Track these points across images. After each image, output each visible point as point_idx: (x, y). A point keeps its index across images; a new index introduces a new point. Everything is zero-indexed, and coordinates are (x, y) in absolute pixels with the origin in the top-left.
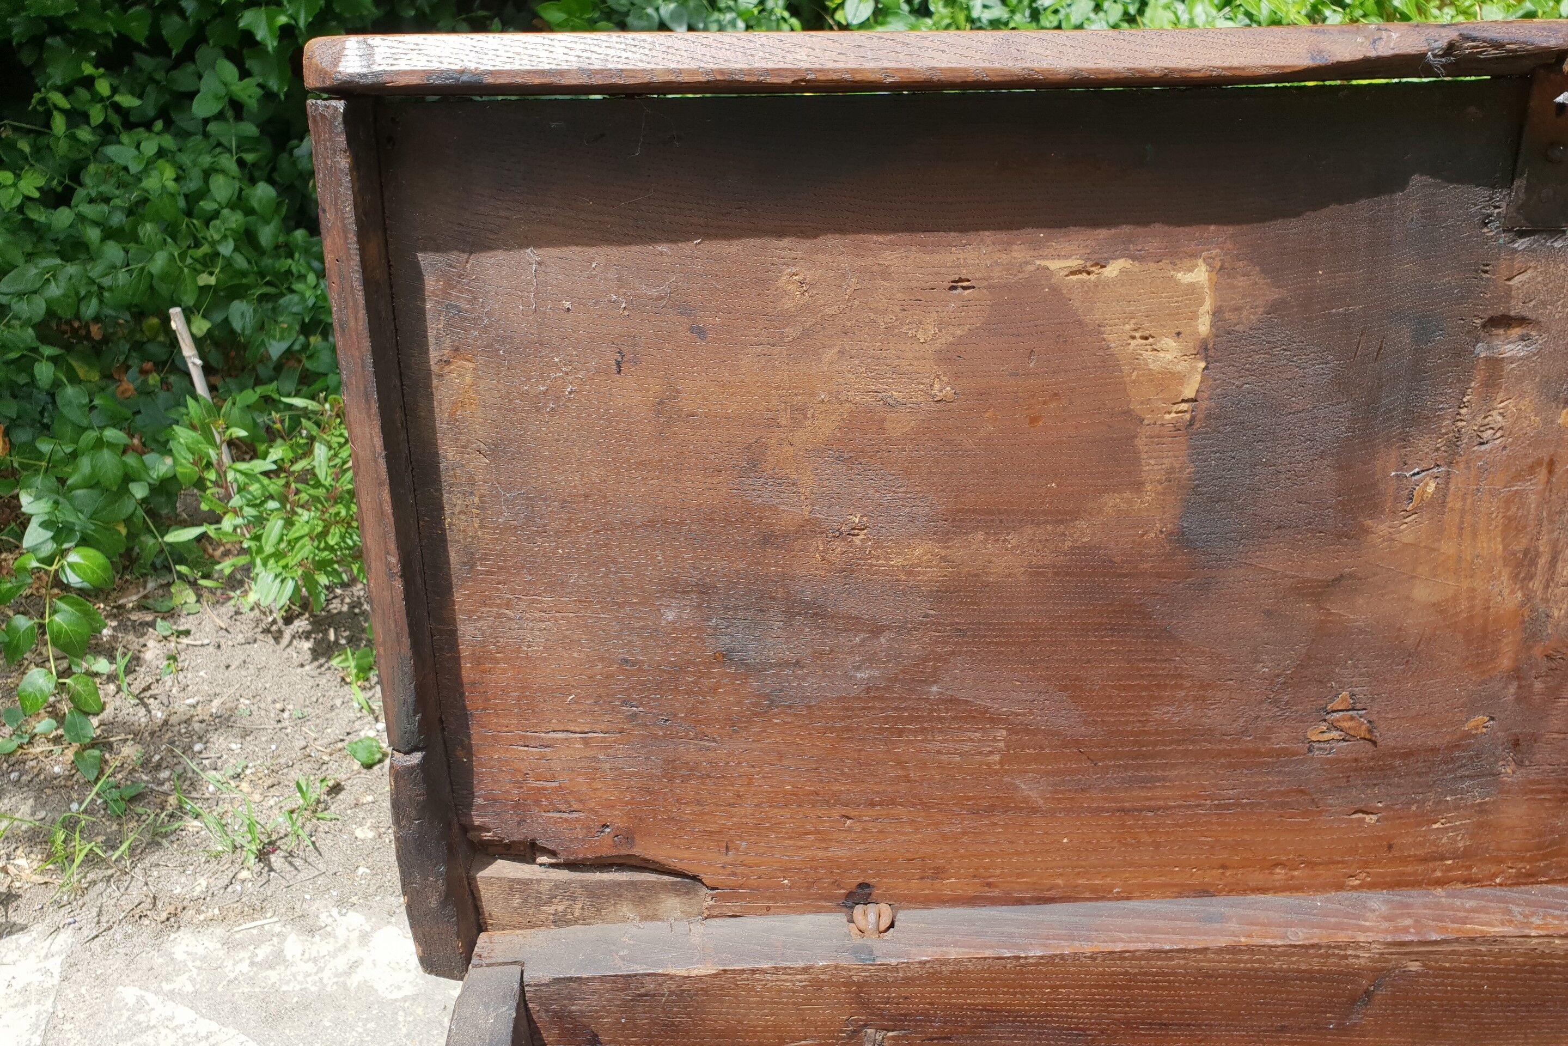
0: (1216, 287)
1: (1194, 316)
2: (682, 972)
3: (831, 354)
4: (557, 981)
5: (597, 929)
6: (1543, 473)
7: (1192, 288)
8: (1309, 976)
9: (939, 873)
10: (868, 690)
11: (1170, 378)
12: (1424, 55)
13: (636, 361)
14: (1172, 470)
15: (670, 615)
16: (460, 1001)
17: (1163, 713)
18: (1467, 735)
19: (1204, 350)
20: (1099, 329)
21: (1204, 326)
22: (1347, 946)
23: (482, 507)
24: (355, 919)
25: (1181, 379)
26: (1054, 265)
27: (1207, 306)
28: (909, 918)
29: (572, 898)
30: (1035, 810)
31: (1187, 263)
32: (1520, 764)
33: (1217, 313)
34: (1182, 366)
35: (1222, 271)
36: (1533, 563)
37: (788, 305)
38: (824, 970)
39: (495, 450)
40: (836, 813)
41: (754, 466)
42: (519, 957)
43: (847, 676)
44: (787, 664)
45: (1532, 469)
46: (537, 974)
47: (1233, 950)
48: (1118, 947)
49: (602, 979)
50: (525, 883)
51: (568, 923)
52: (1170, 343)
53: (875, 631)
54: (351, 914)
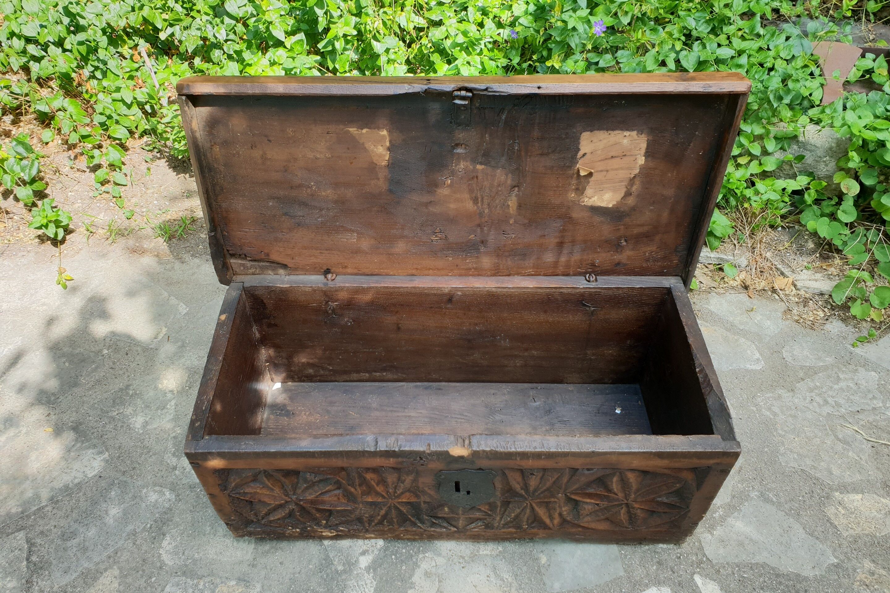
0: (389, 135)
1: (385, 142)
2: (281, 286)
3: (301, 147)
4: (251, 286)
5: (262, 276)
6: (475, 179)
7: (384, 136)
8: (435, 295)
9: (346, 267)
10: (322, 223)
11: (381, 156)
12: (419, 92)
13: (256, 147)
14: (385, 176)
15: (271, 204)
16: (228, 290)
17: (394, 231)
18: (470, 240)
19: (389, 149)
20: (363, 144)
21: (388, 144)
22: (442, 288)
23: (224, 177)
24: (197, 261)
25: (385, 155)
26: (351, 129)
27: (388, 140)
28: (339, 278)
29: (256, 268)
30: (367, 253)
31: (382, 130)
32: (485, 247)
33: (390, 141)
34: (384, 153)
35: (389, 132)
36: (477, 199)
37: (289, 136)
38: (315, 287)
39: (225, 165)
40: (318, 251)
41: (286, 171)
42: (243, 281)
43: (316, 220)
44: (300, 216)
45: (473, 178)
46: (247, 285)
47: (414, 288)
48: (386, 285)
49: (262, 286)
50: (244, 264)
51: (255, 274)
52: (380, 147)
53: (321, 210)
54: (195, 259)
